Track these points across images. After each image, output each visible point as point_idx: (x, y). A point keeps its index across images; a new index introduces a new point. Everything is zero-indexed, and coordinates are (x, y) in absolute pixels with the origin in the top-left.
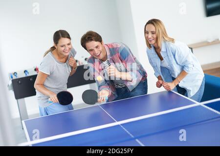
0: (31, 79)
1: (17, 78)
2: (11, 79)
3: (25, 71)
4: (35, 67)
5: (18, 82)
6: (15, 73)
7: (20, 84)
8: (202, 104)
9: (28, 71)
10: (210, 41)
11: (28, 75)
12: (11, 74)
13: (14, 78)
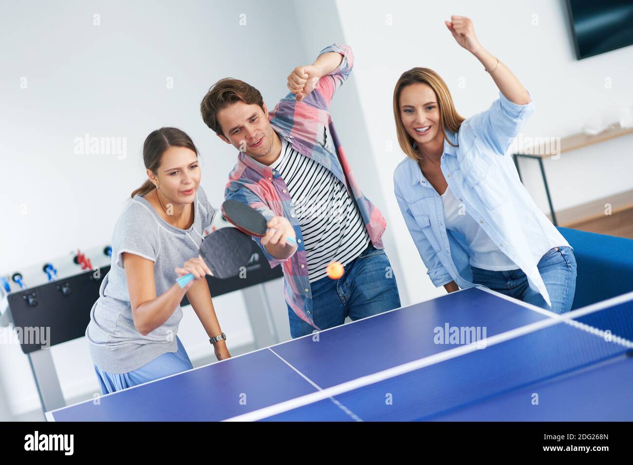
0: (65, 290)
1: (24, 288)
2: (6, 294)
3: (46, 268)
4: (76, 253)
5: (27, 300)
6: (17, 277)
7: (35, 305)
8: (568, 318)
9: (55, 266)
10: (594, 132)
11: (56, 278)
12: (4, 279)
13: (15, 289)
